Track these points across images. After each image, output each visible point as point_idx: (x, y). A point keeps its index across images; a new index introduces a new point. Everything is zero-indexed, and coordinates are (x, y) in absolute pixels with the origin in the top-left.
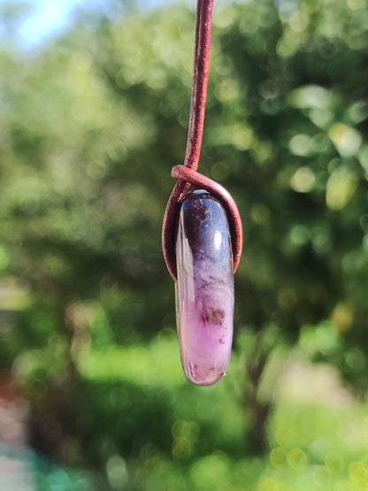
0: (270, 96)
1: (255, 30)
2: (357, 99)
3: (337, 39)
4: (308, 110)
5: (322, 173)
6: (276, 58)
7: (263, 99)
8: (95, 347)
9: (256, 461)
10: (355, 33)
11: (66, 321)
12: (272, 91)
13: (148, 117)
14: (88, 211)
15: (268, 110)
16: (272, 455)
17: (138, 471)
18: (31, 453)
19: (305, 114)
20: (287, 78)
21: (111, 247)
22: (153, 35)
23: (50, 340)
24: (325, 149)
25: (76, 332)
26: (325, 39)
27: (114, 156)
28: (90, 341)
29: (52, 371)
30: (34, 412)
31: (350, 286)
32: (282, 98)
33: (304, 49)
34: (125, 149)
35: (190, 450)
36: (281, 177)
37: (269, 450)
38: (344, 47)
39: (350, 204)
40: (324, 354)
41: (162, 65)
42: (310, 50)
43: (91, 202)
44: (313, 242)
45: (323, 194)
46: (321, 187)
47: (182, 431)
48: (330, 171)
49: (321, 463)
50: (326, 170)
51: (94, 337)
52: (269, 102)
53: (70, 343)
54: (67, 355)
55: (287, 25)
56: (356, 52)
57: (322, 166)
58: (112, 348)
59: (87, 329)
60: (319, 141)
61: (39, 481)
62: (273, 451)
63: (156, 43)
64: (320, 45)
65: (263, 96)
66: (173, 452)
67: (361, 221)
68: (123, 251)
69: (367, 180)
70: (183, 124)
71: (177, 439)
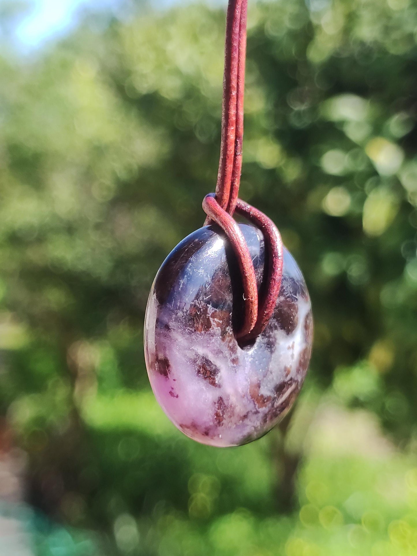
0: (300, 107)
1: (283, 32)
2: (397, 110)
3: (375, 42)
4: (342, 123)
5: (358, 194)
6: (307, 63)
7: (292, 110)
8: (102, 390)
9: (285, 519)
10: (396, 35)
11: (69, 362)
12: (303, 102)
14: (94, 237)
15: (296, 123)
16: (302, 513)
17: (150, 531)
18: (28, 511)
19: (339, 128)
20: (319, 86)
21: (120, 278)
22: (168, 37)
23: (50, 383)
24: (361, 167)
25: (80, 374)
26: (362, 43)
27: (123, 175)
28: (96, 384)
29: (52, 418)
30: (33, 464)
31: (390, 322)
32: (314, 110)
33: (338, 54)
34: (135, 167)
35: (209, 507)
36: (312, 199)
37: (299, 508)
38: (383, 51)
39: (390, 230)
40: (362, 398)
41: (177, 72)
42: (345, 55)
43: (98, 227)
44: (348, 273)
45: (359, 218)
46: (357, 210)
47: (200, 486)
48: (367, 193)
49: (358, 522)
50: (363, 190)
51: (100, 380)
52: (299, 115)
53: (73, 386)
54: (70, 401)
55: (319, 27)
56: (397, 57)
57: (358, 186)
58: (121, 392)
59: (93, 370)
60: (355, 157)
62: (303, 509)
63: (171, 47)
64: (356, 50)
65: (292, 107)
66: (190, 510)
67: (402, 249)
68: (133, 282)
69: (410, 202)
70: (201, 138)
71: (193, 495)
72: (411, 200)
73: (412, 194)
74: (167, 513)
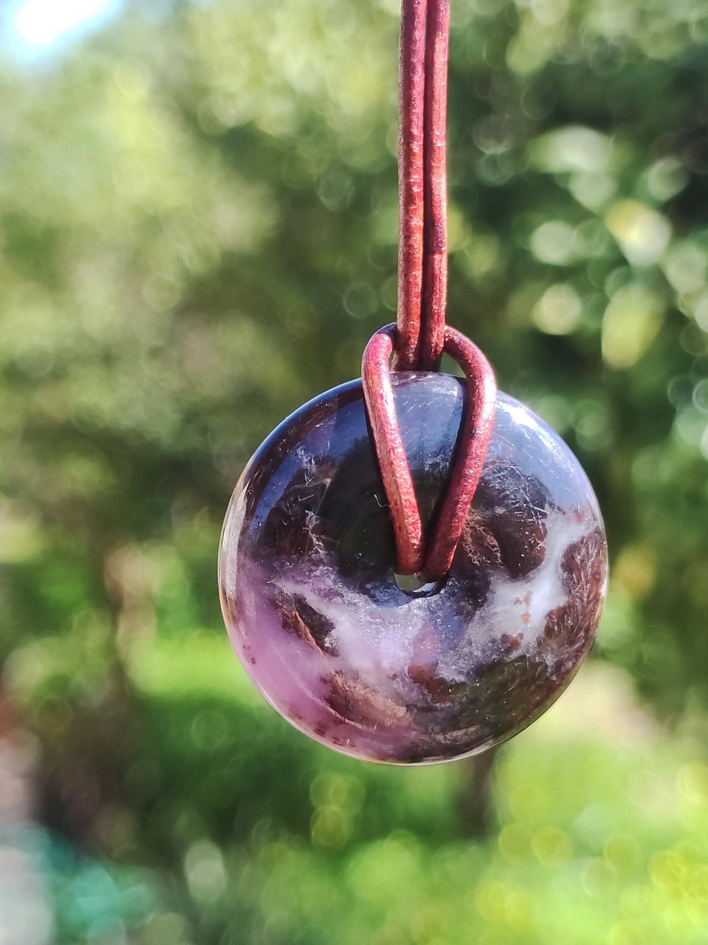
0: (494, 149)
1: (468, 20)
2: (661, 153)
3: (623, 38)
4: (567, 175)
5: (594, 298)
6: (507, 75)
7: (481, 153)
8: (164, 632)
9: (474, 849)
10: (657, 26)
11: (108, 583)
12: (499, 139)
13: (260, 189)
14: (148, 370)
15: (491, 177)
16: (503, 840)
17: (246, 870)
18: (39, 837)
19: (561, 184)
20: (528, 113)
21: (194, 440)
22: (272, 30)
23: (76, 619)
24: (599, 251)
25: (127, 603)
26: (601, 40)
27: (197, 266)
28: (154, 620)
29: (81, 679)
30: (47, 757)
31: (648, 514)
32: (518, 153)
33: (560, 58)
34: (216, 253)
35: (346, 829)
36: (516, 306)
37: (498, 830)
38: (637, 54)
39: (647, 358)
41: (286, 89)
42: (571, 60)
43: (155, 353)
44: (578, 430)
45: (596, 339)
46: (592, 325)
47: (331, 793)
48: (608, 293)
49: (599, 854)
50: (602, 291)
51: (161, 613)
52: (493, 161)
53: (115, 624)
54: (110, 649)
55: (527, 12)
56: (660, 63)
57: (594, 283)
58: (196, 634)
59: (149, 597)
60: (588, 234)
61: (56, 890)
62: (504, 831)
63: (275, 47)
64: (591, 50)
65: (481, 149)
66: (313, 834)
67: (669, 390)
68: (216, 448)
69: (682, 310)
70: (329, 202)
71: (320, 809)
72: (683, 306)
73: (686, 296)
74: (274, 838)
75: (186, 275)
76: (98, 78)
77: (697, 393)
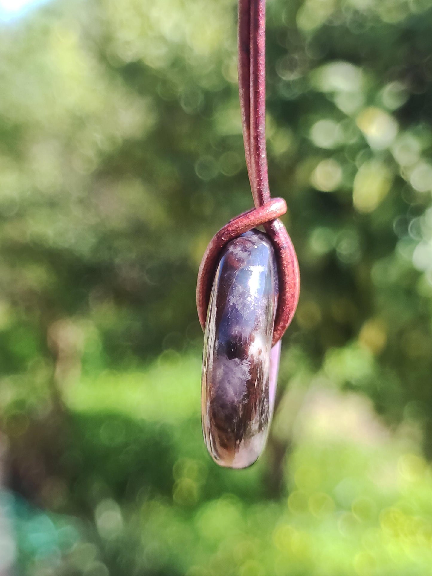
0: (291, 77)
2: (391, 79)
4: (332, 94)
5: (349, 167)
6: (297, 32)
7: (280, 79)
8: (85, 372)
9: (273, 506)
11: (49, 342)
12: (291, 71)
14: (77, 212)
15: (286, 94)
16: (291, 500)
17: (134, 517)
19: (329, 99)
20: (309, 55)
23: (30, 364)
24: (353, 141)
25: (61, 355)
26: (356, 12)
27: (107, 147)
28: (79, 366)
29: (32, 400)
31: (381, 300)
32: (305, 79)
33: (330, 21)
34: (120, 141)
35: (196, 493)
36: (300, 174)
37: (286, 495)
38: (377, 19)
39: (383, 205)
40: (353, 383)
41: (162, 39)
42: (337, 23)
43: (81, 201)
44: (338, 250)
45: (349, 194)
46: (348, 185)
47: (185, 471)
48: (357, 166)
50: (353, 164)
51: (84, 361)
52: (288, 85)
53: (55, 367)
54: (52, 383)
56: (391, 26)
57: (348, 159)
58: (105, 372)
59: (76, 352)
60: (346, 128)
62: (291, 495)
63: (155, 13)
64: (348, 17)
65: (280, 76)
66: (174, 497)
67: (394, 225)
68: (117, 261)
69: (402, 176)
70: (187, 109)
71: (178, 481)
72: (403, 174)
73: (405, 168)
74: (152, 498)
75: (100, 153)
76: (46, 32)
77: (412, 226)
